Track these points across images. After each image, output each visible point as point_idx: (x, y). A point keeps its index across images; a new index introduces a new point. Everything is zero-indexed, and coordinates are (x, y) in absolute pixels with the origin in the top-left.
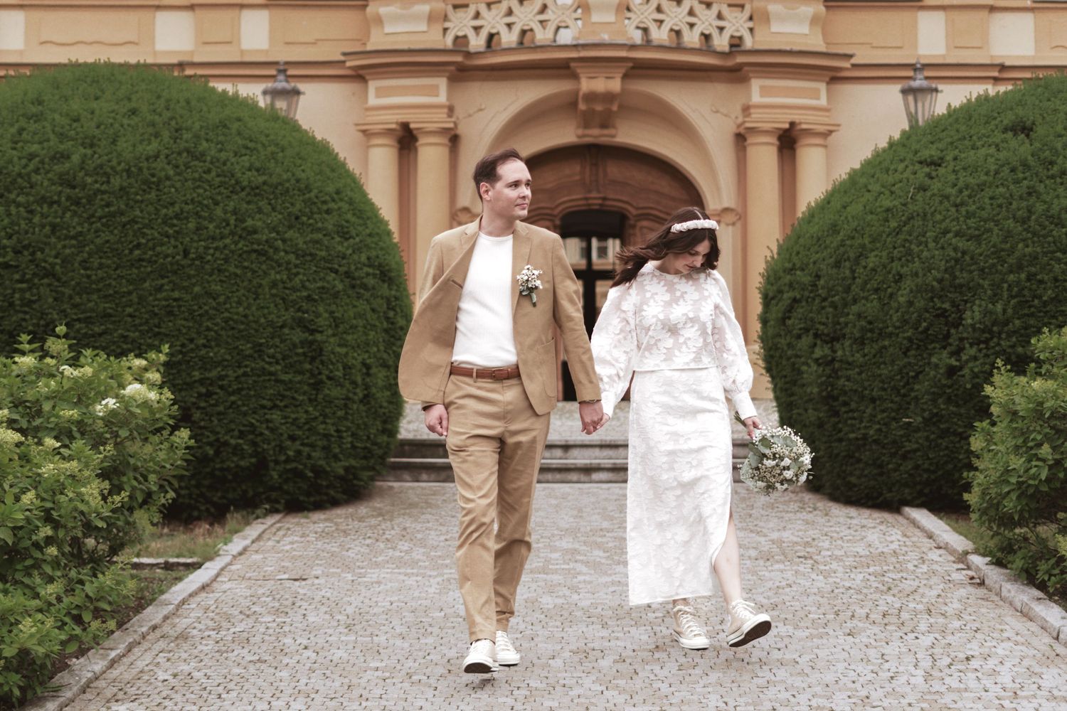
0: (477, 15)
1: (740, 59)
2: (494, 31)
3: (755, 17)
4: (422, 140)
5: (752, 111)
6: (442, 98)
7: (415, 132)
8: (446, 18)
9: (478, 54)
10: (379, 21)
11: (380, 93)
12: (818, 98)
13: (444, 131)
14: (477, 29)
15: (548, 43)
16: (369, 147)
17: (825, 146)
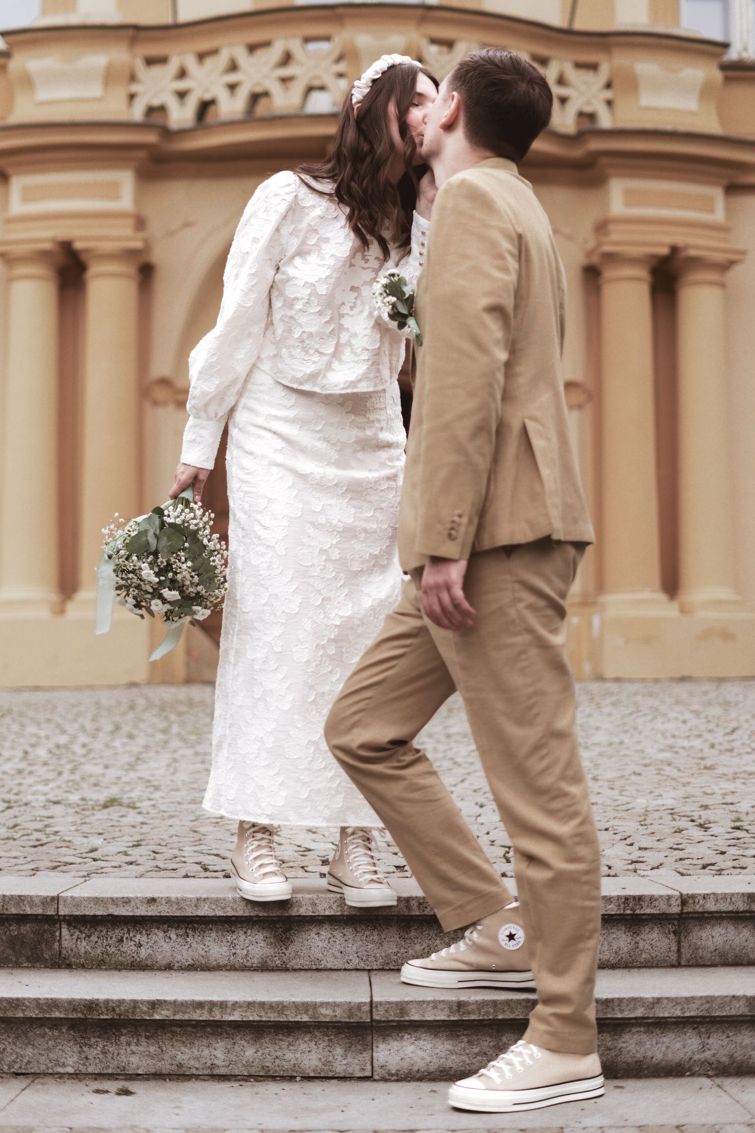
0: (182, 74)
1: (595, 145)
2: (208, 97)
3: (616, 83)
4: (95, 269)
5: (612, 227)
6: (126, 202)
7: (84, 257)
8: (133, 78)
9: (183, 133)
10: (28, 82)
11: (29, 195)
12: (712, 211)
13: (130, 254)
14: (182, 95)
15: (292, 111)
16: (10, 280)
17: (722, 285)
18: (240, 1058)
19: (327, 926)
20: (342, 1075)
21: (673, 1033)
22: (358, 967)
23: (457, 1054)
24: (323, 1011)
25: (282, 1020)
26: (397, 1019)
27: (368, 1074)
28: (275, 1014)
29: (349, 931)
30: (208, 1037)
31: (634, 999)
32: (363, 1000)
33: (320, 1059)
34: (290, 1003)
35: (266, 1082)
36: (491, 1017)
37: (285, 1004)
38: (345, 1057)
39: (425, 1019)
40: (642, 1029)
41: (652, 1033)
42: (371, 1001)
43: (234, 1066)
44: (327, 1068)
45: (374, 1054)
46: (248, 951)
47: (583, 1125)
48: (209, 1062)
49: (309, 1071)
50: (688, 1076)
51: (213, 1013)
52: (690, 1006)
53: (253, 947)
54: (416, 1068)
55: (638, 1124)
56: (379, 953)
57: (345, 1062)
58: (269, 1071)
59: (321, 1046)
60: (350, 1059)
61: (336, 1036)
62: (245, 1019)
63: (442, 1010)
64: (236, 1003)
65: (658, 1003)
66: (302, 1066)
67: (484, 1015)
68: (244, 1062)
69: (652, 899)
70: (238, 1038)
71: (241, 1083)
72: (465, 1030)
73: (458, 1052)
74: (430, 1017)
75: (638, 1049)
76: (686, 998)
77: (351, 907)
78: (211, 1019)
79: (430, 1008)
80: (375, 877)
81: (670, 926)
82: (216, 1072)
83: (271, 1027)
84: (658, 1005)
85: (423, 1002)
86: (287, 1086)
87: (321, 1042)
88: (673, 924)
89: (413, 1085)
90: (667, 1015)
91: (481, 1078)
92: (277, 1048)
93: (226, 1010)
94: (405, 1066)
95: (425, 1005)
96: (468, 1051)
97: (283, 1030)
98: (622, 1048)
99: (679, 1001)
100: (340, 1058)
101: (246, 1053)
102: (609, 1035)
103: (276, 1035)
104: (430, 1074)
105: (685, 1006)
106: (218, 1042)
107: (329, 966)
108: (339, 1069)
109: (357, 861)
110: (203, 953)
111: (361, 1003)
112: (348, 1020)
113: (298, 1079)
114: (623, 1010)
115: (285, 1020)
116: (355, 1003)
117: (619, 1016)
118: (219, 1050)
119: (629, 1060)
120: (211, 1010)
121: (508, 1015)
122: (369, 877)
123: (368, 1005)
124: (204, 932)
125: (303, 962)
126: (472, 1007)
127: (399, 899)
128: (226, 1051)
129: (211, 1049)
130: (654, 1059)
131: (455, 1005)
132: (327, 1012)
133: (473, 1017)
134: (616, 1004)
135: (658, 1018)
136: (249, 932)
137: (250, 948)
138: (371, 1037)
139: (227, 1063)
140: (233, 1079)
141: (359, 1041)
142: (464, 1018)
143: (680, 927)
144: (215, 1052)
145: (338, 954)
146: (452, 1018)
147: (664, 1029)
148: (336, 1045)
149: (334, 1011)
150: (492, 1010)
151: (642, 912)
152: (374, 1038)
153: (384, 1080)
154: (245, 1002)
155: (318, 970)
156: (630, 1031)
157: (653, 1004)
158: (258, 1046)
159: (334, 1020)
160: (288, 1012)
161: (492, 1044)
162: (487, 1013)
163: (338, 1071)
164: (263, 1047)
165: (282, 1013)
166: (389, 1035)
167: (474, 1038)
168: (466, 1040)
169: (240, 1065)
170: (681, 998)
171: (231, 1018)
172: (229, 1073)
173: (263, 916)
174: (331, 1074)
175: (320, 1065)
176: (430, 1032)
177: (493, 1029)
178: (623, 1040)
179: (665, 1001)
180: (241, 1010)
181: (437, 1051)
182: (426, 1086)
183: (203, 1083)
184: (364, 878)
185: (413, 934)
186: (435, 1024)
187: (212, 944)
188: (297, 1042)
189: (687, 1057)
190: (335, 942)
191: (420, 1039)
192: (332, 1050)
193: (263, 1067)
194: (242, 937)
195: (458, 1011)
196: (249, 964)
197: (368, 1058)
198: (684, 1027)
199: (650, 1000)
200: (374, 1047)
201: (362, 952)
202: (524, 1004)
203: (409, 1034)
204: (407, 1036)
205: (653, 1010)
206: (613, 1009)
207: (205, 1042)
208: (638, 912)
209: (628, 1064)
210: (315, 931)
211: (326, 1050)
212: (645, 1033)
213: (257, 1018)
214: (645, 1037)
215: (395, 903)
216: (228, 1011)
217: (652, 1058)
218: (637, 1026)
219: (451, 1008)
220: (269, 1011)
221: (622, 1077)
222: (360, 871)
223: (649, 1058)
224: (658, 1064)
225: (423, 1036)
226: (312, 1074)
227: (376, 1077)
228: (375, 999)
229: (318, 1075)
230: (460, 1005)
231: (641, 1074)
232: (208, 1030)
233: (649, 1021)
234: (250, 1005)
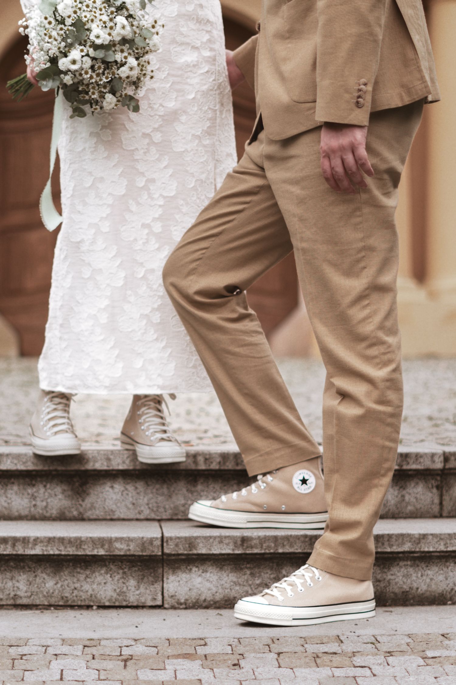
18: (41, 589)
19: (120, 480)
20: (135, 604)
21: (437, 566)
22: (149, 517)
23: (240, 585)
24: (118, 545)
25: (80, 553)
26: (186, 552)
27: (159, 603)
28: (74, 549)
29: (140, 485)
30: (11, 571)
31: (402, 535)
32: (155, 536)
33: (115, 590)
34: (87, 538)
35: (65, 610)
36: (272, 551)
37: (83, 539)
38: (137, 588)
39: (211, 552)
40: (409, 563)
41: (418, 566)
42: (162, 537)
43: (36, 597)
44: (121, 597)
45: (165, 585)
46: (47, 503)
47: (357, 634)
48: (12, 594)
49: (105, 601)
50: (450, 604)
51: (16, 548)
52: (452, 541)
53: (52, 499)
54: (203, 598)
55: (407, 633)
56: (169, 505)
57: (138, 592)
58: (68, 601)
59: (116, 578)
60: (142, 590)
61: (130, 568)
62: (45, 553)
63: (228, 544)
64: (38, 538)
65: (423, 538)
66: (98, 595)
67: (265, 549)
68: (45, 593)
69: (418, 456)
70: (39, 571)
71: (42, 610)
72: (248, 563)
73: (242, 583)
74: (216, 550)
75: (405, 580)
76: (449, 535)
77: (142, 463)
78: (14, 553)
79: (216, 543)
80: (164, 436)
81: (433, 482)
82: (19, 602)
83: (68, 561)
84: (423, 541)
85: (210, 537)
86: (85, 612)
87: (115, 574)
88: (436, 480)
89: (200, 612)
90: (431, 549)
91: (266, 596)
92: (75, 580)
93: (28, 545)
94: (193, 595)
95: (211, 540)
96: (250, 582)
97: (80, 564)
98: (390, 579)
99: (442, 537)
100: (133, 589)
101: (47, 585)
102: (378, 568)
103: (75, 568)
104: (215, 603)
105: (448, 542)
106: (20, 575)
107: (122, 516)
108: (132, 599)
109: (148, 422)
110: (5, 505)
111: (154, 538)
112: (141, 554)
113: (95, 608)
114: (392, 545)
115: (83, 553)
116: (147, 538)
117: (389, 550)
118: (22, 583)
119: (397, 591)
120: (14, 545)
121: (288, 549)
122: (159, 436)
123: (160, 540)
124: (7, 485)
125: (98, 513)
126: (255, 541)
127: (188, 455)
128: (28, 583)
129: (14, 582)
130: (419, 590)
131: (239, 540)
132: (122, 547)
133: (256, 551)
134: (386, 539)
135: (424, 552)
136: (48, 486)
137: (49, 500)
138: (161, 569)
139: (29, 594)
140: (35, 608)
141: (151, 573)
142: (248, 552)
143: (442, 482)
144: (17, 584)
145: (131, 506)
146: (237, 552)
147: (429, 563)
148: (130, 577)
149: (128, 545)
150: (273, 545)
151: (409, 467)
152: (165, 571)
153: (173, 608)
154: (45, 538)
155: (112, 520)
156: (398, 564)
157: (419, 539)
158: (58, 578)
159: (128, 553)
160: (86, 547)
161: (272, 576)
162: (269, 547)
163: (131, 600)
164: (62, 580)
165: (80, 548)
166: (179, 568)
167: (256, 570)
168: (248, 572)
169: (41, 596)
170: (445, 534)
171: (33, 552)
172: (30, 603)
173: (62, 471)
174: (124, 604)
175: (115, 595)
176: (216, 565)
177: (273, 563)
178: (391, 572)
179: (430, 537)
180: (42, 545)
181: (223, 582)
182: (212, 613)
183: (7, 611)
184: (155, 437)
185: (199, 487)
186: (220, 557)
187: (14, 497)
188: (94, 575)
189: (448, 589)
190: (127, 494)
191: (207, 571)
192: (125, 581)
193: (62, 598)
194: (42, 490)
195: (242, 545)
196: (48, 515)
197: (159, 588)
198: (446, 561)
199: (417, 536)
200: (165, 579)
201: (152, 504)
202: (302, 539)
203: (197, 567)
204: (194, 569)
205: (419, 546)
206: (383, 544)
207: (8, 575)
208: (405, 467)
209: (395, 594)
210: (109, 484)
211: (121, 581)
212: (411, 566)
213: (57, 552)
214: (411, 570)
215: (184, 459)
216: (30, 546)
217: (417, 589)
218: (404, 560)
219: (235, 543)
220: (68, 545)
221: (390, 606)
222: (151, 431)
223: (415, 589)
224: (422, 594)
225: (210, 569)
226: (107, 604)
227: (166, 606)
228: (166, 534)
229: (112, 604)
230: (244, 540)
231: (408, 603)
232: (12, 564)
233: (416, 555)
234: (50, 540)
